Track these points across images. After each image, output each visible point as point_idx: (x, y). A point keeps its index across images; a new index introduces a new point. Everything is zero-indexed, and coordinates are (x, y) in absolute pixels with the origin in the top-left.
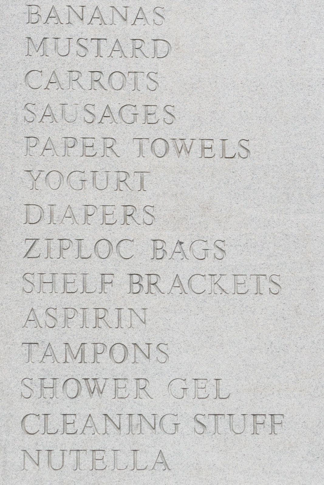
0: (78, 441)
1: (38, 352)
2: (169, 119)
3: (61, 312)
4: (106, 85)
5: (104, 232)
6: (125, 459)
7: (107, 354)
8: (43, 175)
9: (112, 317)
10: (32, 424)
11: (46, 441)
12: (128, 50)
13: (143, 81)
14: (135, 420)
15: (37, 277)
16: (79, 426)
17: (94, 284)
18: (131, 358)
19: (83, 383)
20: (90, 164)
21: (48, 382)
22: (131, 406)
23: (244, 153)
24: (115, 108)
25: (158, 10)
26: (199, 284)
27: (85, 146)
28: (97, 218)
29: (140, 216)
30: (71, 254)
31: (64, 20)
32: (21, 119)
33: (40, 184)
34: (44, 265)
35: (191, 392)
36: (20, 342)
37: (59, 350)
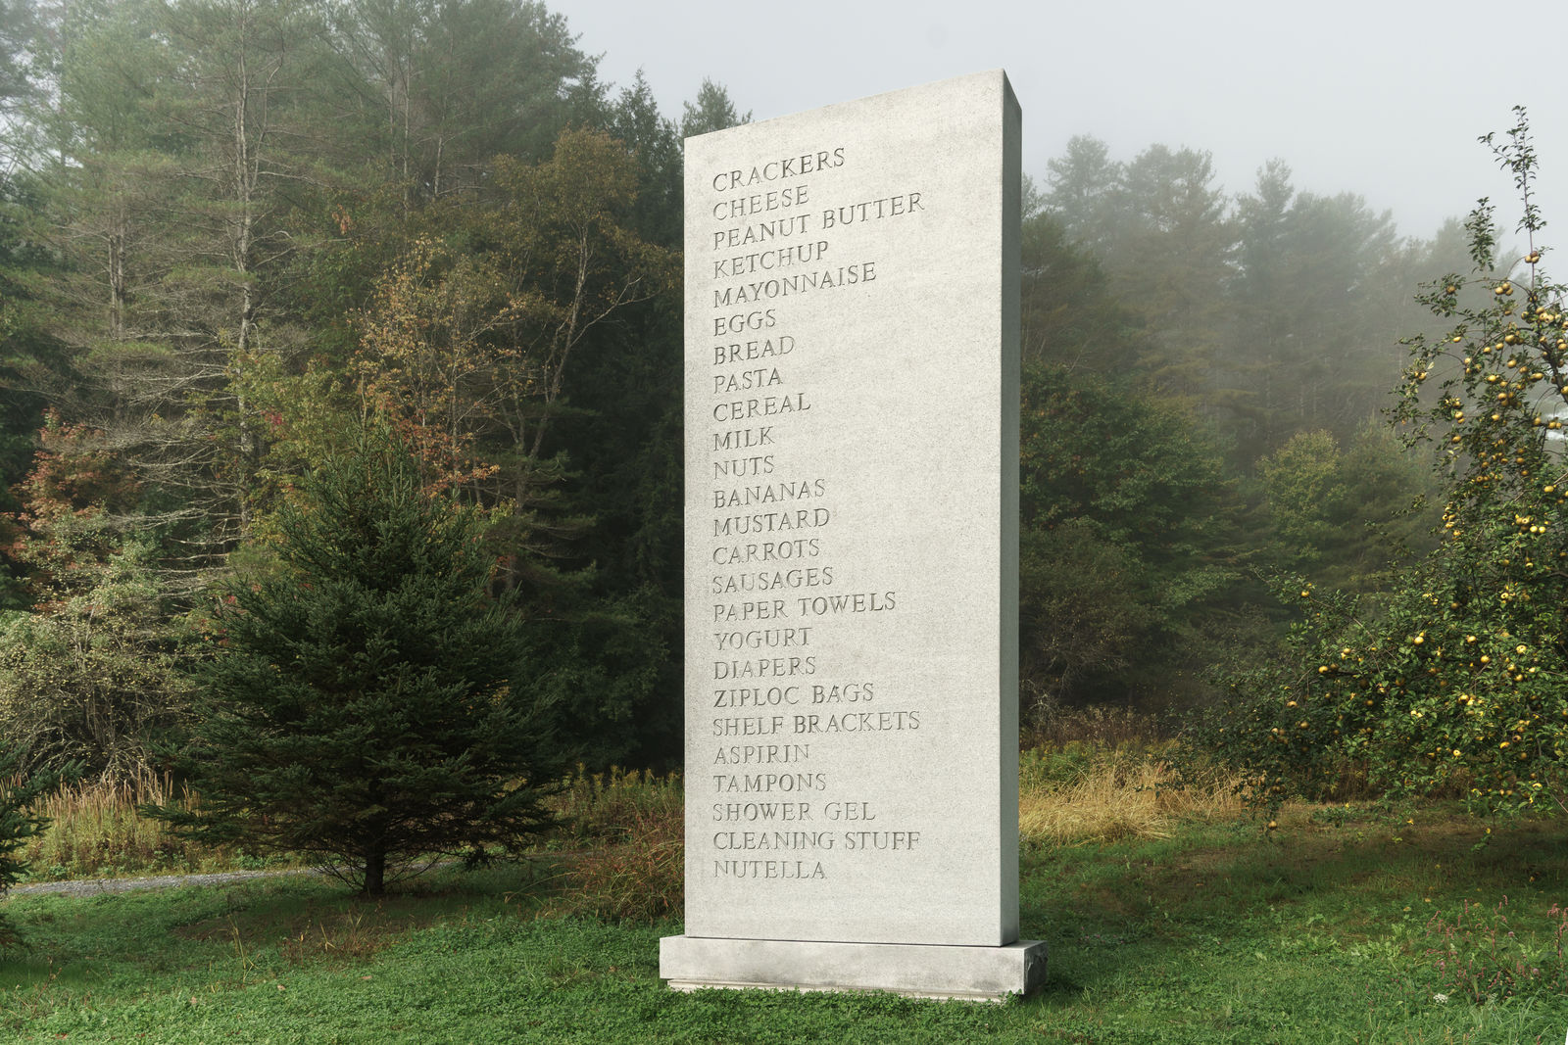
0: (756, 855)
1: (725, 783)
2: (827, 579)
3: (742, 750)
4: (777, 555)
5: (775, 682)
6: (791, 869)
7: (778, 783)
8: (728, 637)
9: (782, 753)
10: (723, 841)
11: (733, 854)
12: (794, 522)
13: (806, 547)
14: (799, 837)
15: (725, 722)
16: (756, 842)
17: (767, 726)
18: (796, 786)
19: (759, 807)
20: (765, 625)
21: (733, 808)
22: (797, 826)
23: (890, 605)
24: (784, 574)
25: (819, 483)
26: (851, 722)
27: (759, 610)
28: (770, 671)
29: (804, 666)
30: (749, 702)
31: (743, 501)
32: (711, 591)
33: (726, 645)
34: (729, 712)
35: (843, 814)
36: (712, 775)
37: (741, 781)
